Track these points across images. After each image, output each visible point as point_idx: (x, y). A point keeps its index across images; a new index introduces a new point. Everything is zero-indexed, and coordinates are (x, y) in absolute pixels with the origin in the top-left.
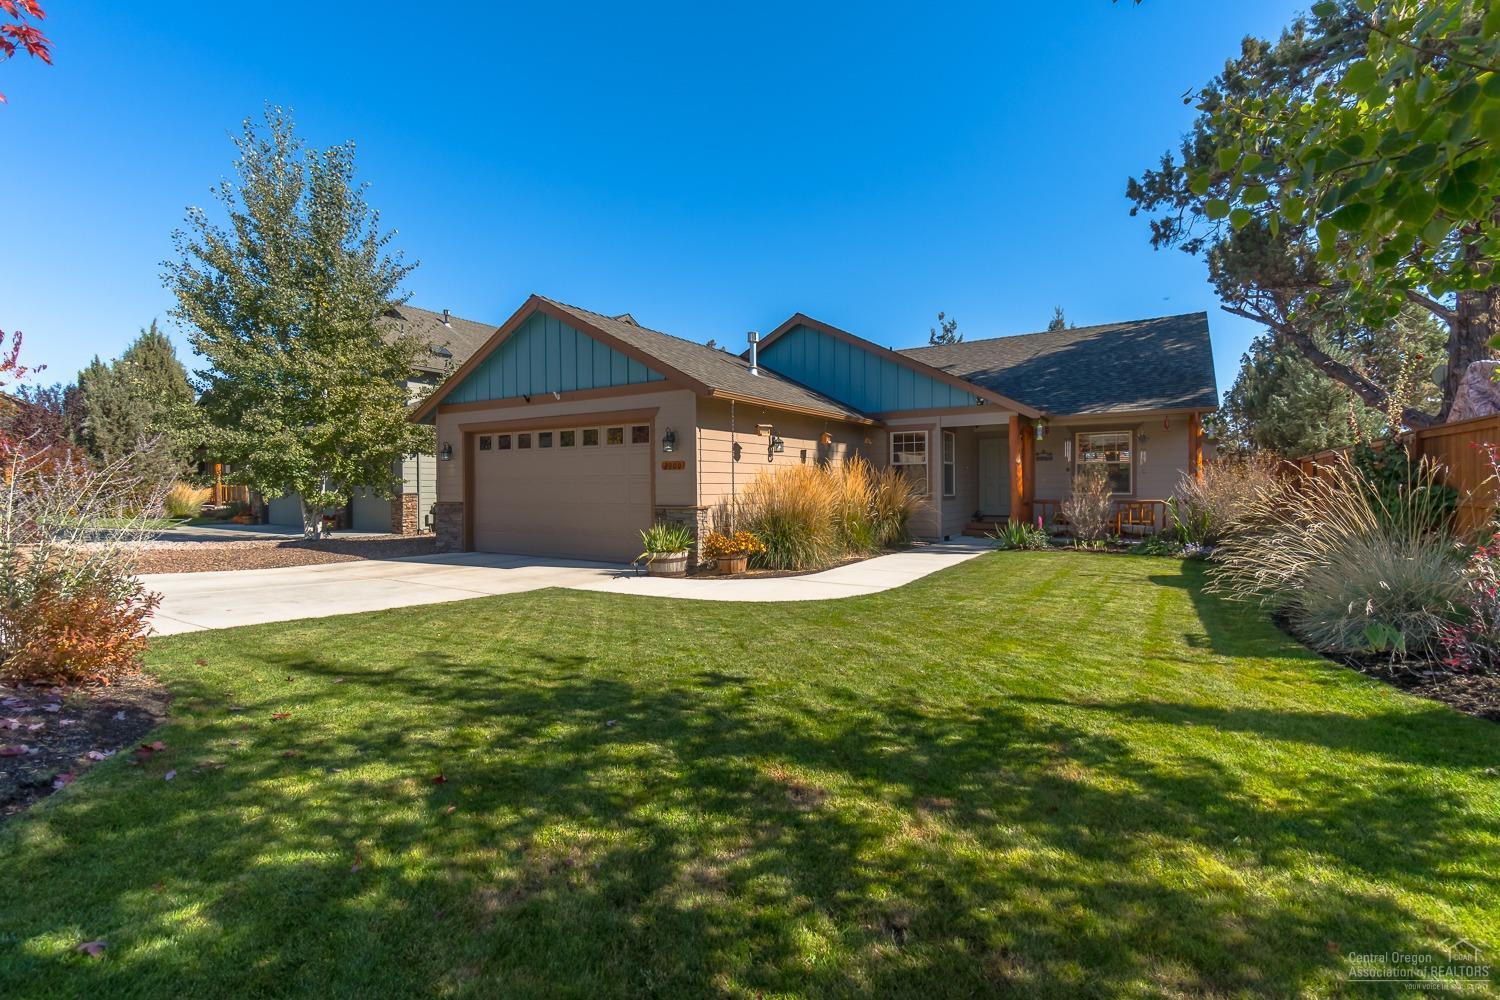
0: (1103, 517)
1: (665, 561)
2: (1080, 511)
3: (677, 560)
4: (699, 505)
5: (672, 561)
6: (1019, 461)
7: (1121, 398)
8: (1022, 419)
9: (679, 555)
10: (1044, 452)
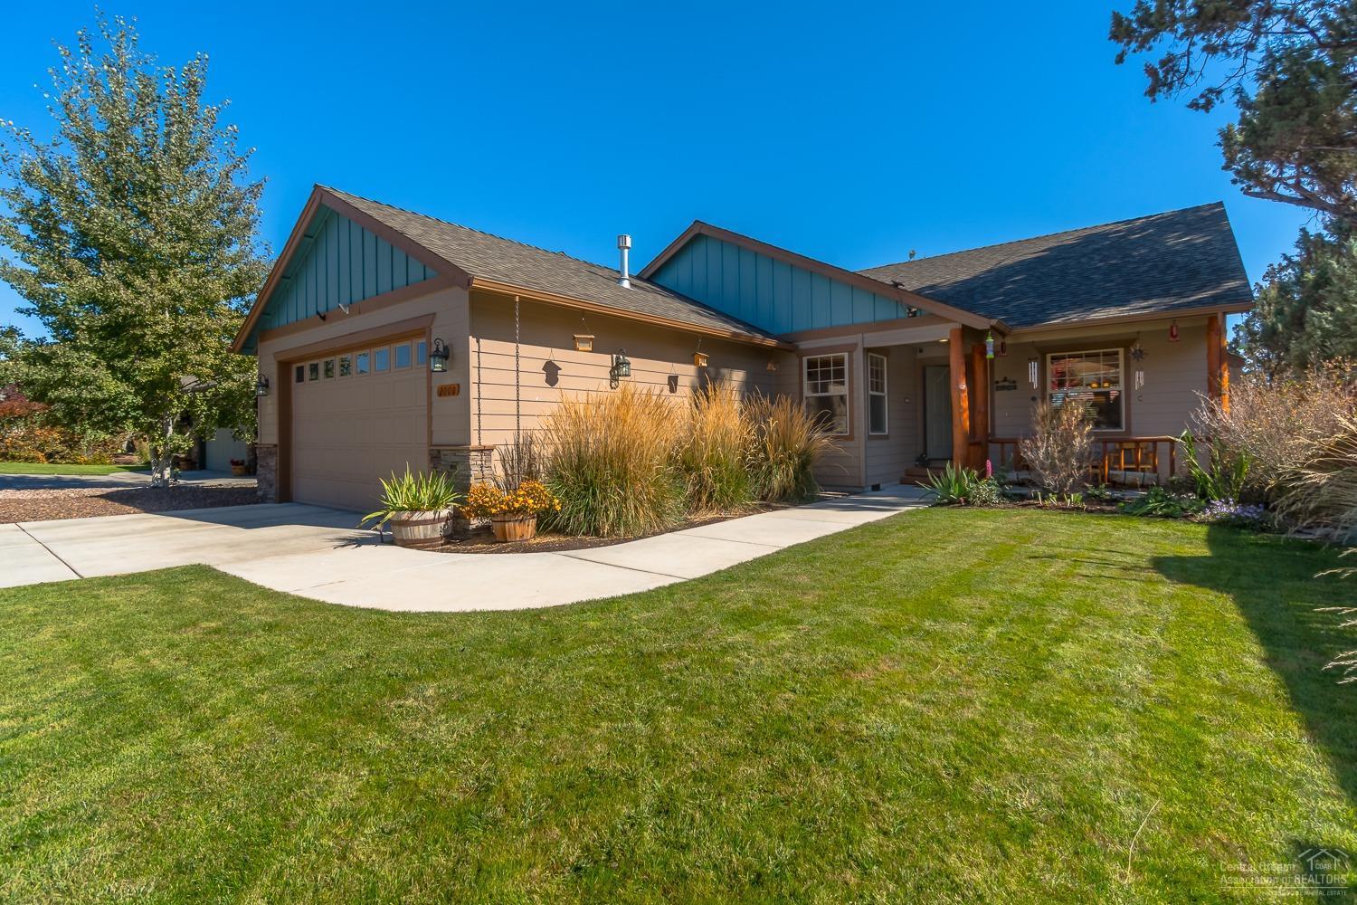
0: (1080, 460)
1: (407, 523)
2: (1047, 454)
3: (425, 522)
4: (474, 443)
5: (418, 523)
6: (964, 387)
7: (1106, 303)
8: (968, 333)
9: (429, 515)
10: (1005, 380)
